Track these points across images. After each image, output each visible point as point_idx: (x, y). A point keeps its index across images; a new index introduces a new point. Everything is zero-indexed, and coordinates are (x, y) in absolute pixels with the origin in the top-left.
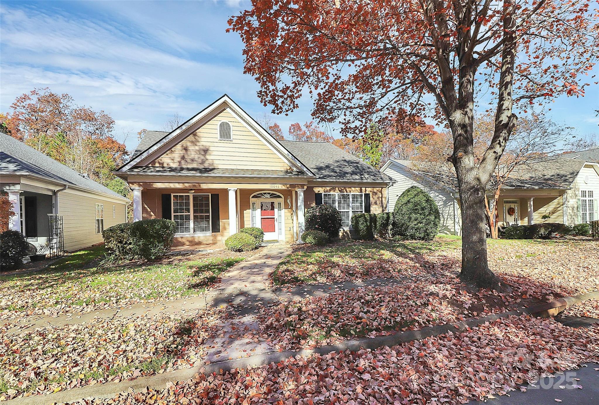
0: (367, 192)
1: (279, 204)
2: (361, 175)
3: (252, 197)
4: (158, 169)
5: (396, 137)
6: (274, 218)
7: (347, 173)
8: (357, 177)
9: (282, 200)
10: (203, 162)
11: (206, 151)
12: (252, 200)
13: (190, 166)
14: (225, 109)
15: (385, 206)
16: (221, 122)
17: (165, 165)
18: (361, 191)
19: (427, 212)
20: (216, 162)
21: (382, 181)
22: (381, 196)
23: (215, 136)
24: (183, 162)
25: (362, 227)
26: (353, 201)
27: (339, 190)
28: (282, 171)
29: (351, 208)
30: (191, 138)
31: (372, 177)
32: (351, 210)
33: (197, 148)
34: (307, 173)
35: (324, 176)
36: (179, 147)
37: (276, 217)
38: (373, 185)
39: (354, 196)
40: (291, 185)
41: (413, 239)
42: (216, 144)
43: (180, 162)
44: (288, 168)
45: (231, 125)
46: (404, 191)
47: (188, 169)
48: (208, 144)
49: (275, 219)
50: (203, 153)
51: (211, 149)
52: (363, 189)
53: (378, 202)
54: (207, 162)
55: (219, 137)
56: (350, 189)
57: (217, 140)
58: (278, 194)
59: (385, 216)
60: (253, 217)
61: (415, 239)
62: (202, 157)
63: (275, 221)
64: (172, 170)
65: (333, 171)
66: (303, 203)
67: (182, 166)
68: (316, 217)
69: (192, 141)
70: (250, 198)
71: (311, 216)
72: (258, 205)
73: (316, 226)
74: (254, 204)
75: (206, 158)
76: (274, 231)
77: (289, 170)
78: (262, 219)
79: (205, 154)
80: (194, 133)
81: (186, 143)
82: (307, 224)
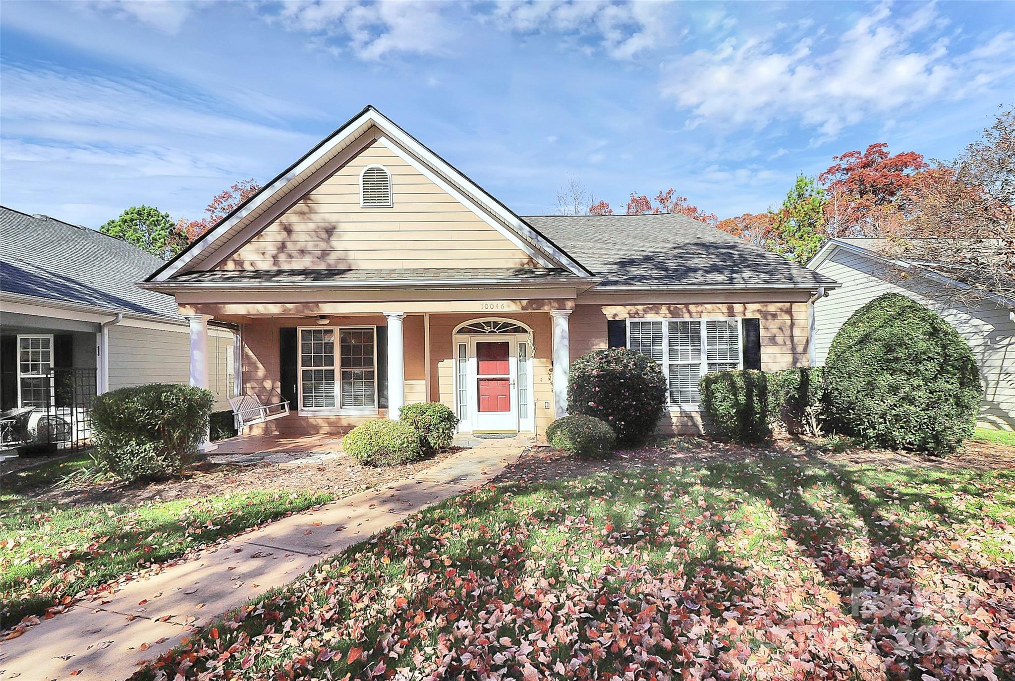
0: (749, 316)
1: (523, 346)
2: (733, 272)
3: (460, 331)
4: (230, 274)
5: (858, 201)
6: (508, 379)
7: (695, 270)
8: (720, 278)
9: (527, 338)
10: (324, 254)
11: (330, 231)
12: (458, 339)
13: (297, 265)
14: (375, 141)
15: (800, 349)
16: (367, 168)
17: (247, 266)
18: (731, 313)
19: (931, 367)
20: (352, 255)
21: (792, 286)
22: (789, 322)
23: (354, 199)
24: (282, 257)
25: (723, 407)
26: (711, 340)
27: (670, 312)
28: (508, 269)
29: (704, 357)
30: (300, 206)
31: (762, 275)
32: (704, 361)
33: (312, 226)
34: (572, 269)
35: (630, 279)
36: (274, 227)
37: (512, 376)
38: (766, 295)
39: (712, 325)
40: (531, 301)
41: (885, 448)
42: (353, 217)
43: (275, 257)
44: (526, 261)
45: (388, 173)
46: (858, 308)
47: (293, 273)
48: (333, 218)
49: (511, 381)
50: (324, 235)
51: (342, 227)
52: (738, 308)
53: (779, 340)
54: (333, 256)
55: (362, 201)
56: (700, 308)
57: (357, 208)
58: (519, 324)
59: (797, 377)
60: (460, 378)
61: (895, 449)
62: (323, 245)
63: (511, 386)
64: (258, 274)
65: (661, 266)
66: (566, 342)
67: (279, 267)
68: (592, 379)
69: (302, 213)
70: (453, 333)
71: (579, 377)
72: (472, 350)
73: (591, 404)
74: (463, 348)
75: (331, 247)
76: (507, 408)
77: (528, 264)
78: (479, 380)
79: (329, 237)
80: (306, 197)
81: (290, 218)
82: (570, 397)
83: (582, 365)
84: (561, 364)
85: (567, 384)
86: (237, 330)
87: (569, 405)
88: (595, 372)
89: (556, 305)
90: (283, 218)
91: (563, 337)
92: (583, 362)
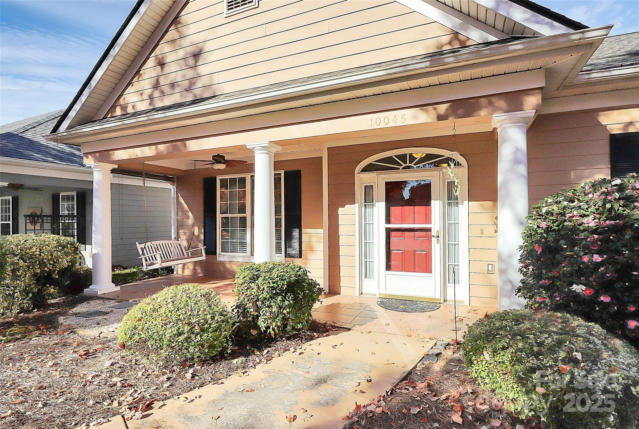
1: (452, 186)
3: (364, 170)
6: (429, 230)
9: (461, 174)
10: (192, 83)
11: (197, 55)
12: (362, 179)
17: (130, 110)
20: (216, 78)
23: (219, 8)
24: (156, 94)
30: (171, 33)
33: (181, 53)
34: (535, 27)
36: (151, 62)
37: (436, 225)
42: (218, 32)
43: (151, 95)
48: (200, 38)
49: (433, 233)
50: (191, 62)
51: (208, 46)
54: (200, 83)
55: (225, 10)
57: (221, 20)
58: (446, 153)
62: (190, 74)
63: (434, 240)
66: (523, 170)
67: (154, 106)
68: (582, 236)
69: (173, 41)
70: (357, 171)
71: (548, 230)
72: (380, 191)
73: (578, 288)
74: (368, 189)
75: (198, 74)
76: (428, 269)
77: (450, 43)
78: (389, 231)
79: (196, 62)
80: (176, 21)
81: (163, 48)
82: (526, 267)
83: (555, 207)
84: (513, 207)
85: (521, 242)
86: (173, 182)
87: (523, 282)
88: (590, 222)
89: (501, 103)
90: (157, 51)
91: (516, 161)
92: (558, 203)
